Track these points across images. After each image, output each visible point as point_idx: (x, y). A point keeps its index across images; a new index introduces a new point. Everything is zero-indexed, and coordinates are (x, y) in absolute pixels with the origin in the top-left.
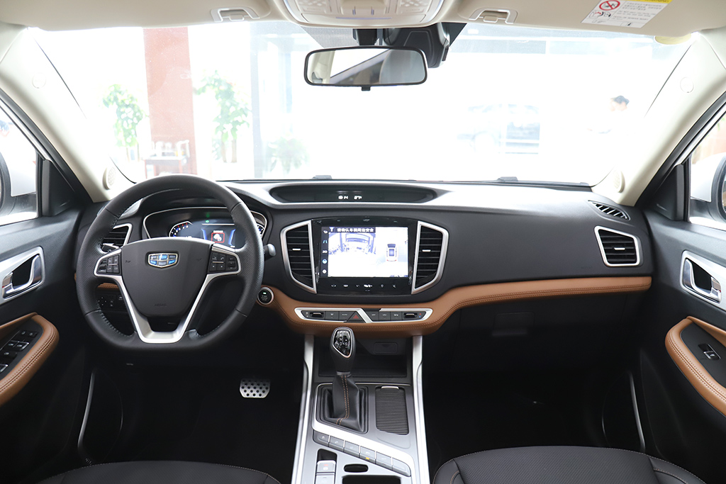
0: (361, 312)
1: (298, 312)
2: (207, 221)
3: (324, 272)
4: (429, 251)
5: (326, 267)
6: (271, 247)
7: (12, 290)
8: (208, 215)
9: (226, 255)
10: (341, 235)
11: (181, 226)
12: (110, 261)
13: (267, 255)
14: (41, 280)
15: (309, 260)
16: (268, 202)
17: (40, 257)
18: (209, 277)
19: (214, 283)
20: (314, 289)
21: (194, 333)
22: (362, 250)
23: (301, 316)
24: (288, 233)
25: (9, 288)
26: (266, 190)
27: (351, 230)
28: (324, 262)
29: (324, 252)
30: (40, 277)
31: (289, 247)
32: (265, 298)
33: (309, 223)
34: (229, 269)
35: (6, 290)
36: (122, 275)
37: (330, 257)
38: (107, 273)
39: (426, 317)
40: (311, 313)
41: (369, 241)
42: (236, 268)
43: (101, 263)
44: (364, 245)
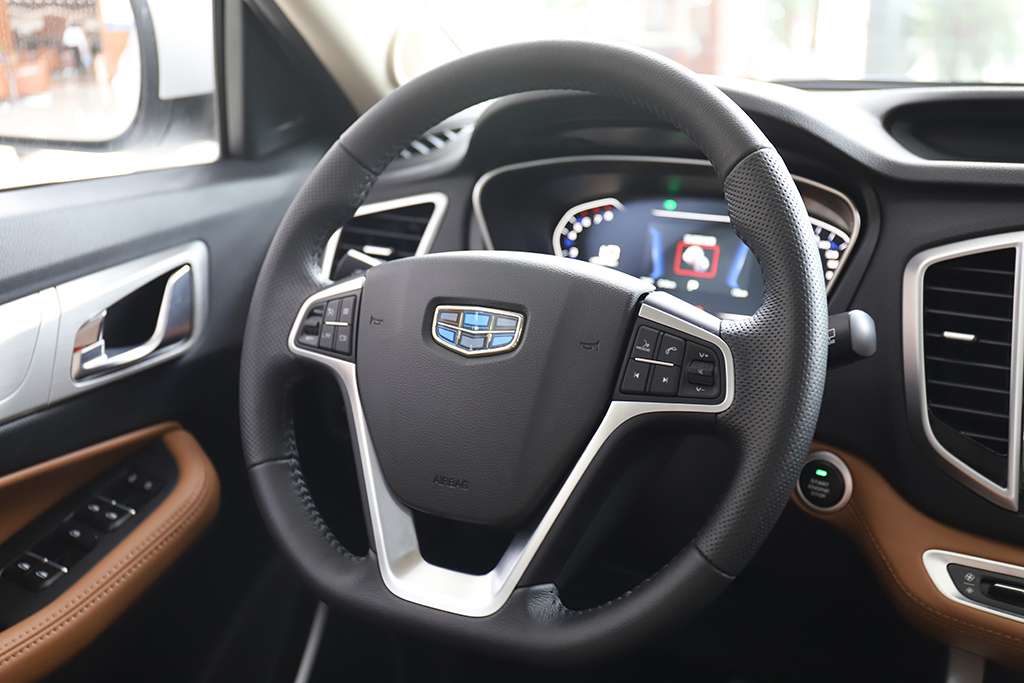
1: (936, 568)
2: (670, 204)
6: (862, 322)
7: (103, 360)
8: (674, 183)
9: (687, 339)
11: (590, 213)
12: (330, 312)
13: (842, 349)
14: (186, 336)
16: (873, 156)
17: (191, 273)
18: (619, 413)
19: (633, 433)
20: (1011, 494)
21: (547, 599)
23: (946, 587)
24: (933, 274)
25: (95, 353)
26: (873, 111)
30: (185, 328)
31: (932, 324)
32: (822, 490)
34: (688, 392)
35: (85, 358)
36: (356, 363)
38: (319, 348)
40: (987, 579)
42: (715, 391)
43: (310, 314)
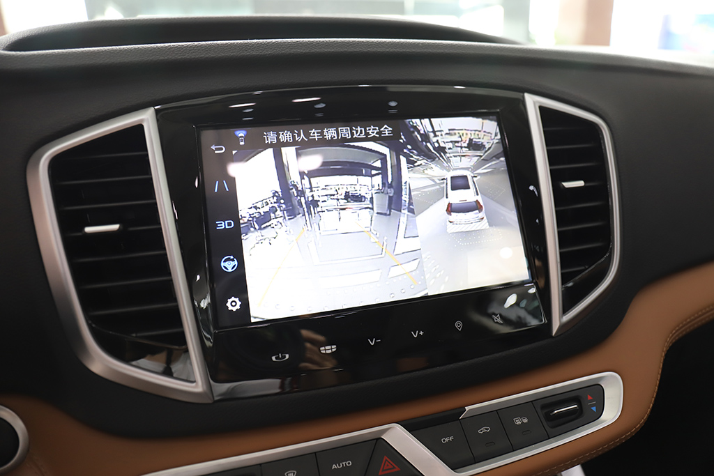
0: (399, 438)
3: (233, 304)
4: (581, 183)
5: (238, 284)
10: (278, 157)
15: (162, 264)
22: (367, 203)
27: (315, 134)
28: (229, 266)
29: (223, 225)
31: (68, 223)
33: (147, 119)
37: (249, 242)
39: (611, 413)
41: (383, 171)
44: (366, 185)
